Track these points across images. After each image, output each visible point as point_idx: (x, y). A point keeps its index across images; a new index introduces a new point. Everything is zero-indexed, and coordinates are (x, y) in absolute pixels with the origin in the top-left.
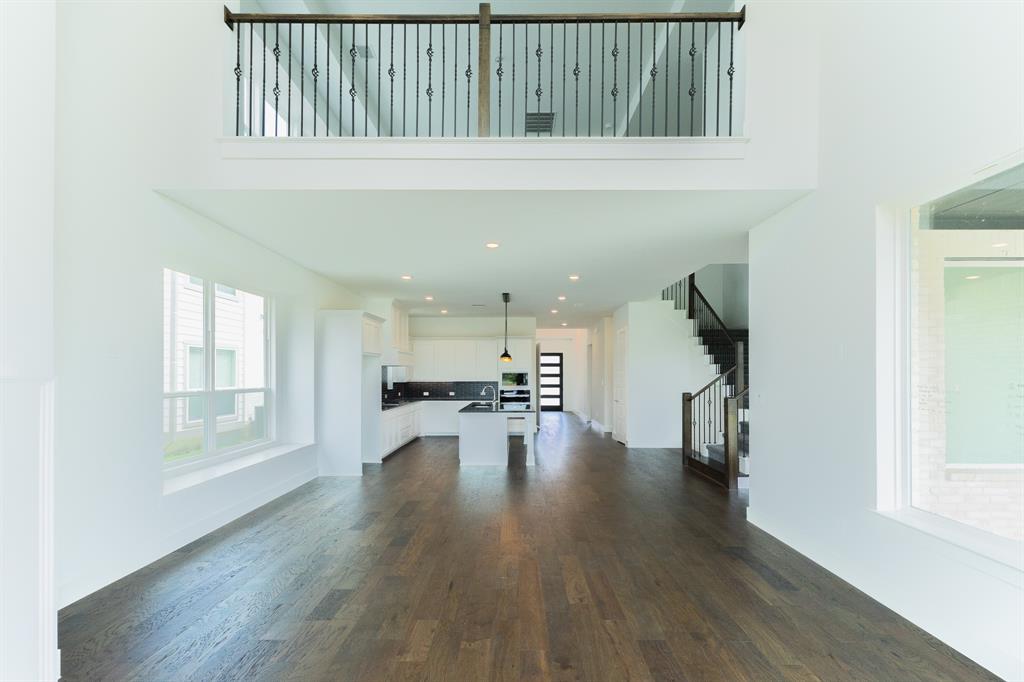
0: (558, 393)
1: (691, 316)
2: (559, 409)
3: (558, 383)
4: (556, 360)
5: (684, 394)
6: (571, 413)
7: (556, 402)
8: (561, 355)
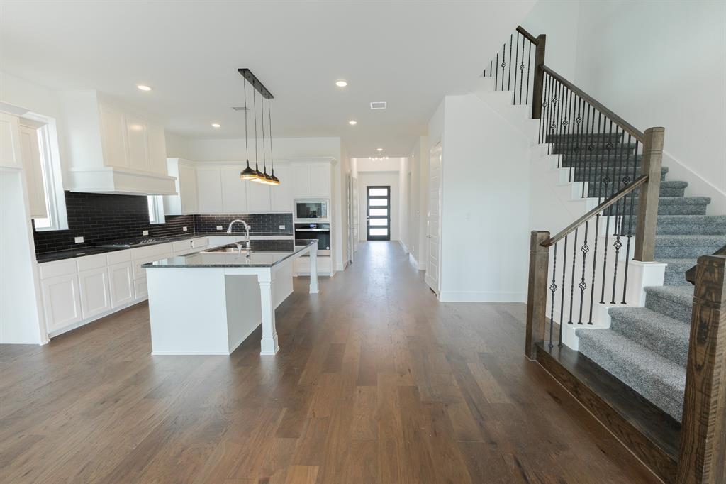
0: (386, 224)
1: (536, 114)
2: (386, 238)
3: (386, 214)
4: (384, 192)
5: (534, 234)
6: (397, 242)
7: (384, 232)
8: (388, 188)
